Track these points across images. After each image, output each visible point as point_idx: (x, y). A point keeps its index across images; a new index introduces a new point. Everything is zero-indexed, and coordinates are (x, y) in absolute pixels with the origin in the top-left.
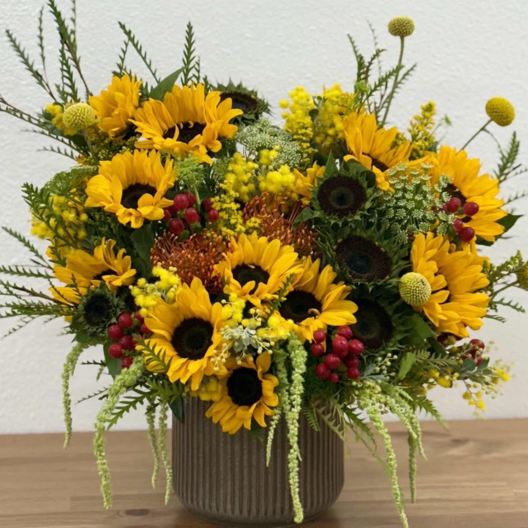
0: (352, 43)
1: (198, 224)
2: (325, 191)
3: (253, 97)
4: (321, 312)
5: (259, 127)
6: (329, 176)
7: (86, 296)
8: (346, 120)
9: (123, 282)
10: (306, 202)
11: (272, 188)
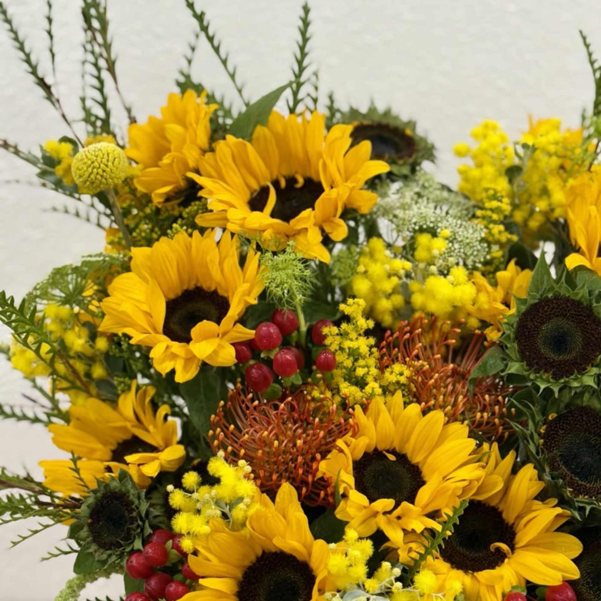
0: (587, 46)
1: (296, 379)
2: (530, 324)
3: (408, 132)
4: (513, 548)
5: (417, 189)
6: (538, 296)
7: (95, 492)
8: (572, 188)
9: (161, 466)
10: (493, 335)
11: (433, 307)
